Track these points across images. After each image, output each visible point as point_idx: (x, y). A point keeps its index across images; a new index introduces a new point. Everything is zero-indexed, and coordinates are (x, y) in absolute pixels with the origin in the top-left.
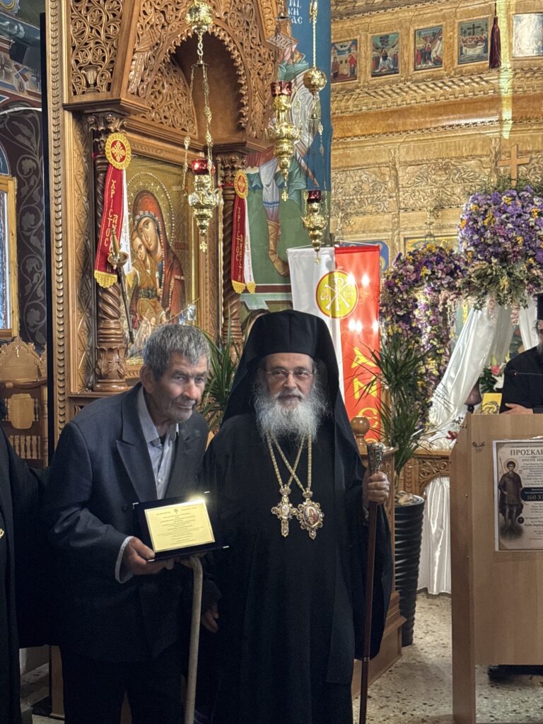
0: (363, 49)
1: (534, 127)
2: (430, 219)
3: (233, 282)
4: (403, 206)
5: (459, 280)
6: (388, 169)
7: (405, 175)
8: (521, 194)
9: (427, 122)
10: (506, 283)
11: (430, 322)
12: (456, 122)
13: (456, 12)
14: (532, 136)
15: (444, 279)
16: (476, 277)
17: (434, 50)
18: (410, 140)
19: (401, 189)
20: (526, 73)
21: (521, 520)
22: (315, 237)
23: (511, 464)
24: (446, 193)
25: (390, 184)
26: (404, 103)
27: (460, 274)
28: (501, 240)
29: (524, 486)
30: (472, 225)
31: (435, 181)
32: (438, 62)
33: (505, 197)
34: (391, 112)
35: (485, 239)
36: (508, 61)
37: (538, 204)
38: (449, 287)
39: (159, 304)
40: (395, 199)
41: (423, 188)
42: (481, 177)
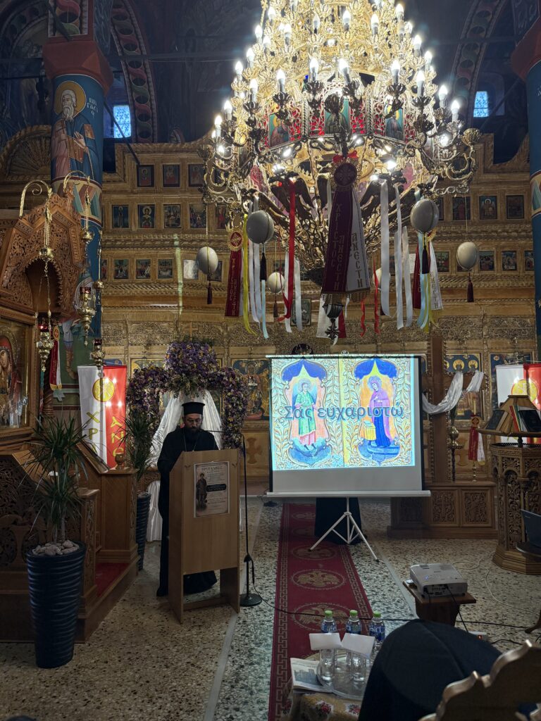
0: (110, 265)
2: (144, 350)
3: (51, 385)
4: (130, 343)
5: (166, 383)
6: (122, 324)
7: (132, 328)
8: (195, 344)
9: (143, 304)
10: (189, 385)
12: (157, 305)
13: (157, 255)
15: (159, 382)
16: (175, 382)
17: (146, 270)
18: (134, 311)
19: (129, 335)
20: (189, 286)
21: (206, 501)
22: (98, 362)
23: (202, 475)
24: (152, 338)
25: (123, 332)
26: (131, 293)
27: (167, 380)
28: (187, 365)
29: (208, 484)
30: (173, 357)
31: (147, 332)
32: (148, 276)
33: (188, 345)
34: (125, 297)
35: (179, 364)
36: (181, 280)
37: (203, 349)
38: (161, 386)
39: (8, 397)
40: (126, 339)
41: (140, 335)
42: (170, 332)
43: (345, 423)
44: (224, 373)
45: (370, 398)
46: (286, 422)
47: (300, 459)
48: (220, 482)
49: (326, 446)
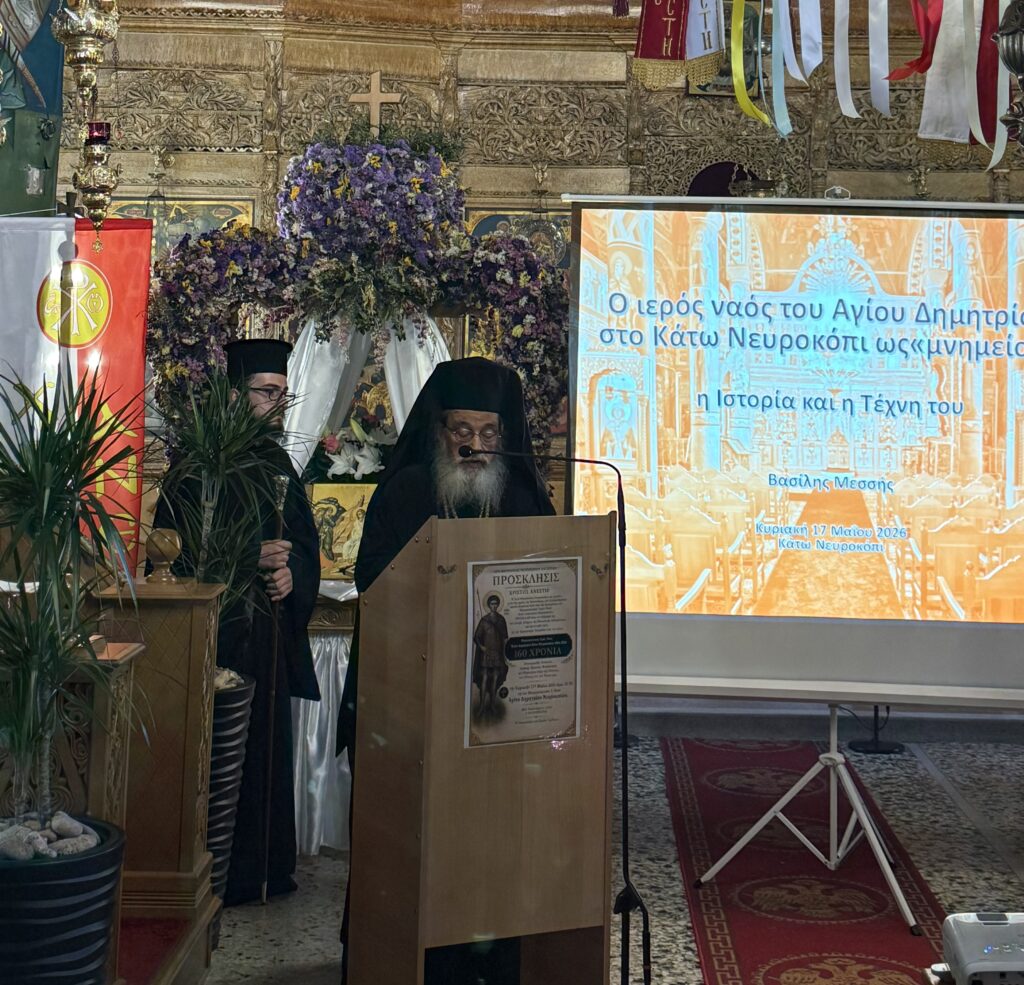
1: (339, 31)
2: (155, 167)
5: (290, 288)
8: (392, 151)
10: (372, 297)
12: (210, 5)
14: (334, 45)
15: (261, 284)
16: (323, 283)
19: (100, 109)
21: (505, 693)
23: (494, 600)
24: (184, 124)
27: (288, 276)
28: (364, 225)
29: (510, 635)
30: (313, 195)
31: (165, 101)
33: (370, 154)
35: (334, 220)
37: (420, 170)
38: (267, 298)
41: (142, 111)
42: (249, 103)
44: (501, 257)
48: (553, 629)
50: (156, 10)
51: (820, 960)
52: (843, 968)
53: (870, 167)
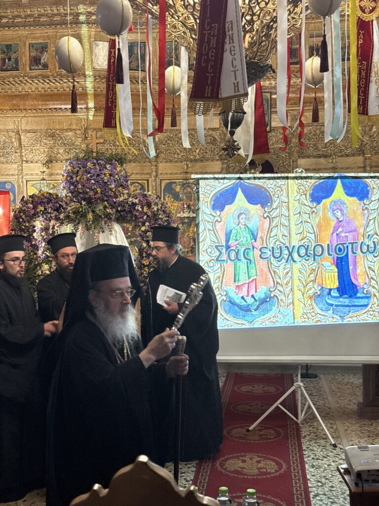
2: (43, 169)
4: (25, 159)
5: (62, 215)
6: (14, 134)
7: (25, 139)
8: (99, 162)
9: (39, 105)
10: (91, 217)
11: (44, 240)
12: (59, 106)
13: (56, 35)
15: (52, 213)
16: (73, 213)
17: (43, 58)
18: (28, 115)
19: (23, 148)
20: (102, 79)
24: (54, 152)
25: (15, 144)
26: (24, 90)
27: (62, 210)
30: (70, 179)
31: (46, 144)
32: (45, 66)
33: (89, 163)
34: (15, 96)
35: (78, 189)
36: (90, 70)
37: (109, 169)
38: (56, 218)
40: (19, 154)
41: (38, 148)
42: (76, 143)
43: (297, 266)
44: (137, 201)
45: (332, 230)
46: (217, 266)
47: (235, 315)
49: (271, 298)
50: (40, 109)
51: (244, 456)
52: (251, 459)
53: (315, 157)
